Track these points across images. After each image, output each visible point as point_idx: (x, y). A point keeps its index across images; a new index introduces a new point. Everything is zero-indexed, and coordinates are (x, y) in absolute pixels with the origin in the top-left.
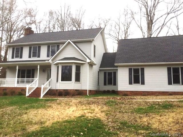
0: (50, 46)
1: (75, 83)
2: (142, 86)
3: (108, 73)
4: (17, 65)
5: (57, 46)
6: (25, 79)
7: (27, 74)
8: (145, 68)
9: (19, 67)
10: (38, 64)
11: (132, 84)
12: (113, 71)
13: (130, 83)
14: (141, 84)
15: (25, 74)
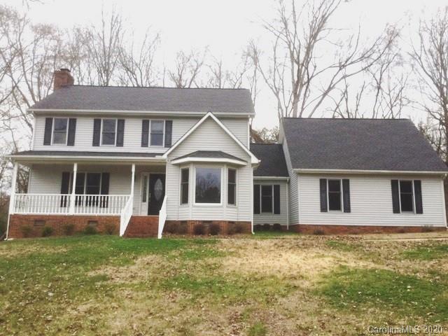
0: (149, 121)
1: (228, 207)
2: (347, 215)
3: (263, 187)
4: (75, 162)
5: (166, 121)
7: (88, 184)
8: (350, 180)
10: (133, 162)
11: (326, 211)
12: (273, 184)
13: (323, 209)
14: (344, 211)
15: (84, 185)
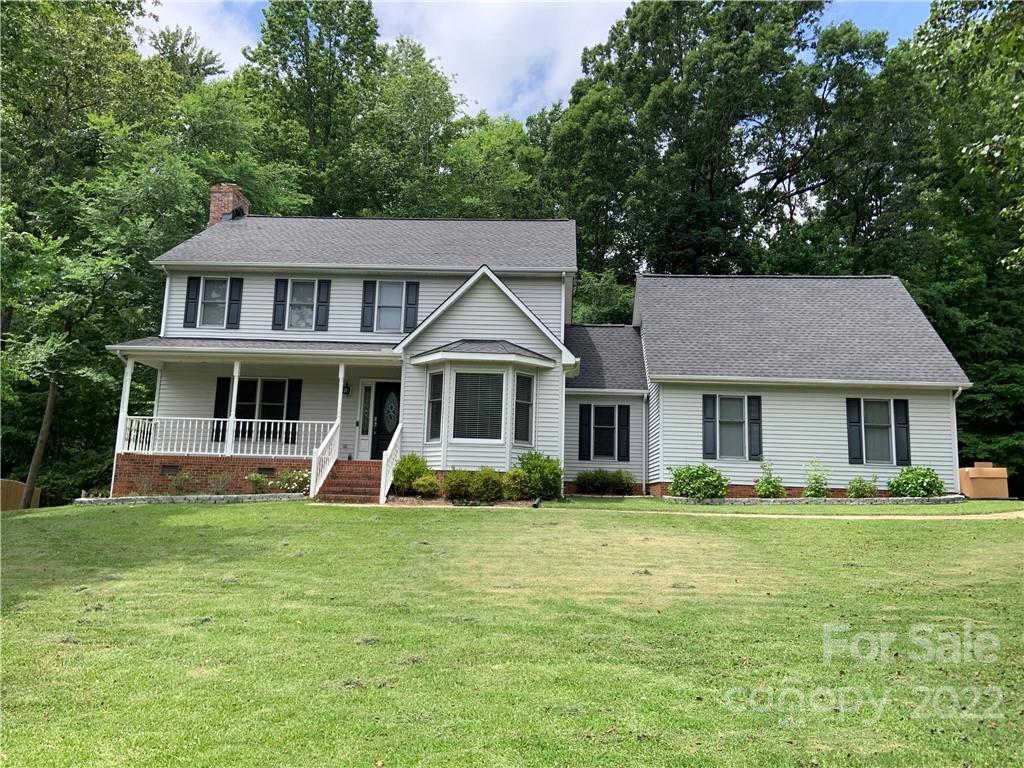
0: (375, 282)
1: (514, 447)
2: (754, 465)
3: (597, 409)
4: (238, 358)
5: (408, 284)
6: (285, 421)
7: (263, 399)
8: (763, 398)
9: (243, 368)
10: (341, 361)
11: (714, 458)
12: (616, 404)
13: (709, 454)
15: (254, 400)
